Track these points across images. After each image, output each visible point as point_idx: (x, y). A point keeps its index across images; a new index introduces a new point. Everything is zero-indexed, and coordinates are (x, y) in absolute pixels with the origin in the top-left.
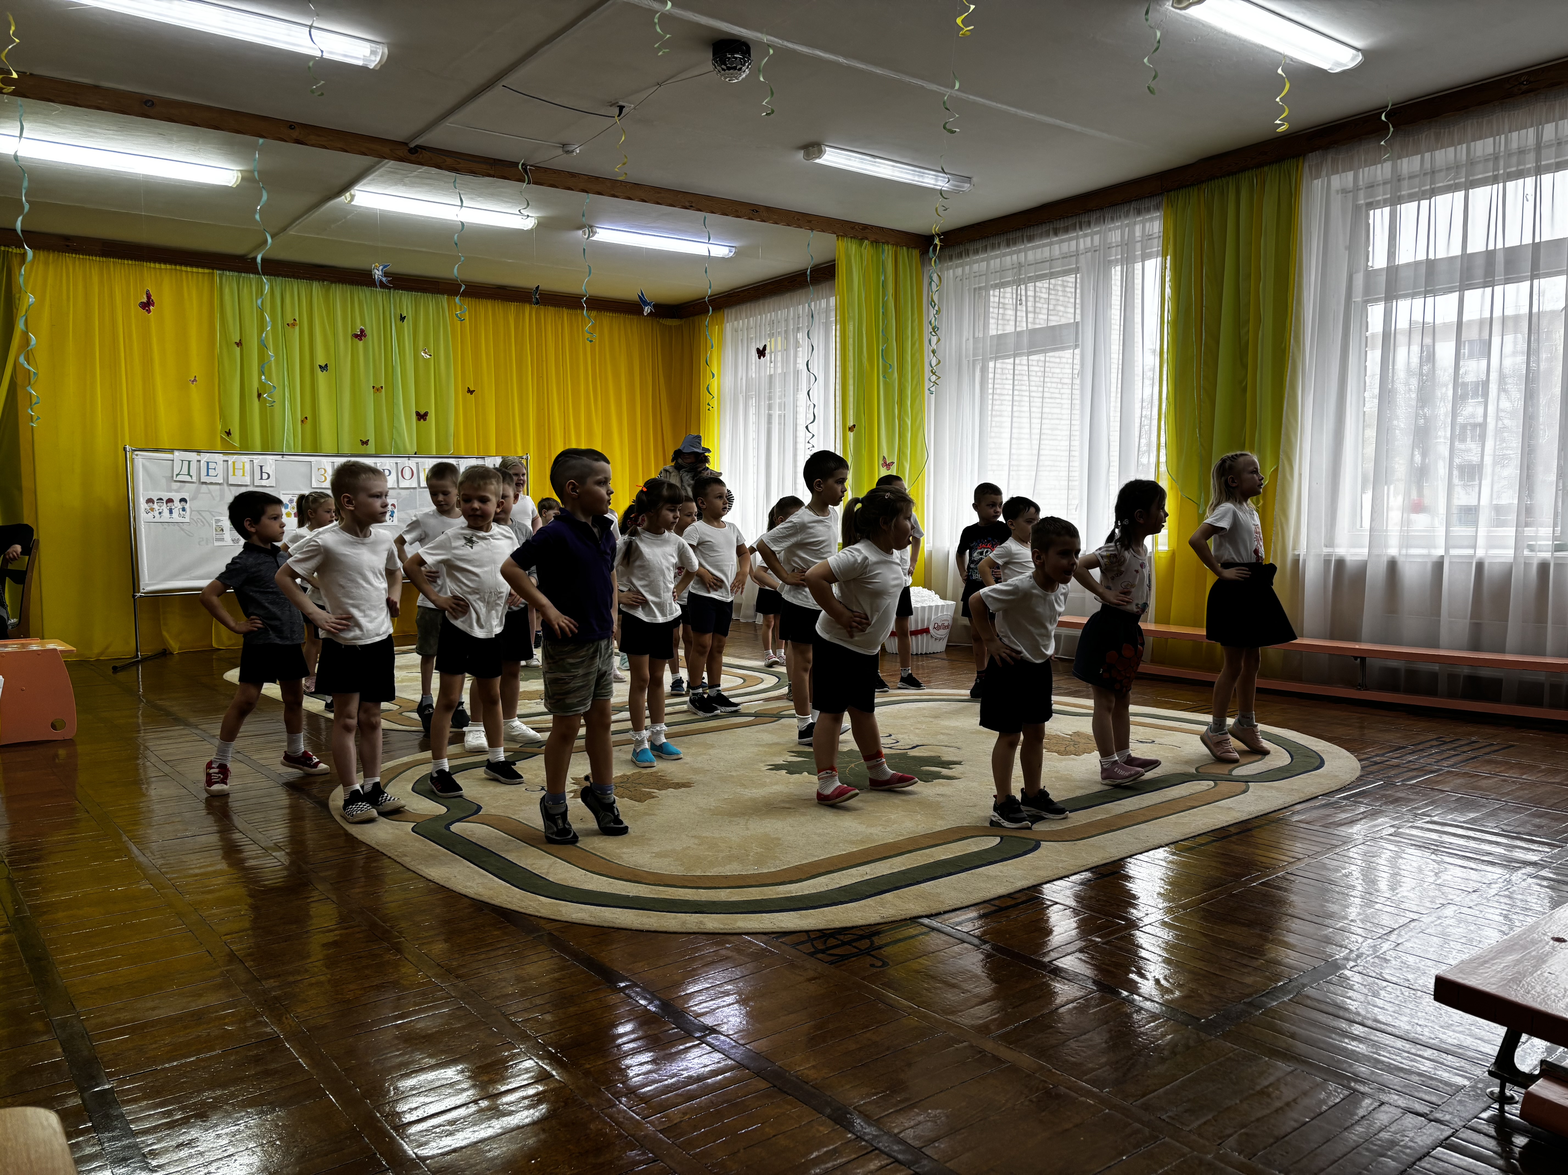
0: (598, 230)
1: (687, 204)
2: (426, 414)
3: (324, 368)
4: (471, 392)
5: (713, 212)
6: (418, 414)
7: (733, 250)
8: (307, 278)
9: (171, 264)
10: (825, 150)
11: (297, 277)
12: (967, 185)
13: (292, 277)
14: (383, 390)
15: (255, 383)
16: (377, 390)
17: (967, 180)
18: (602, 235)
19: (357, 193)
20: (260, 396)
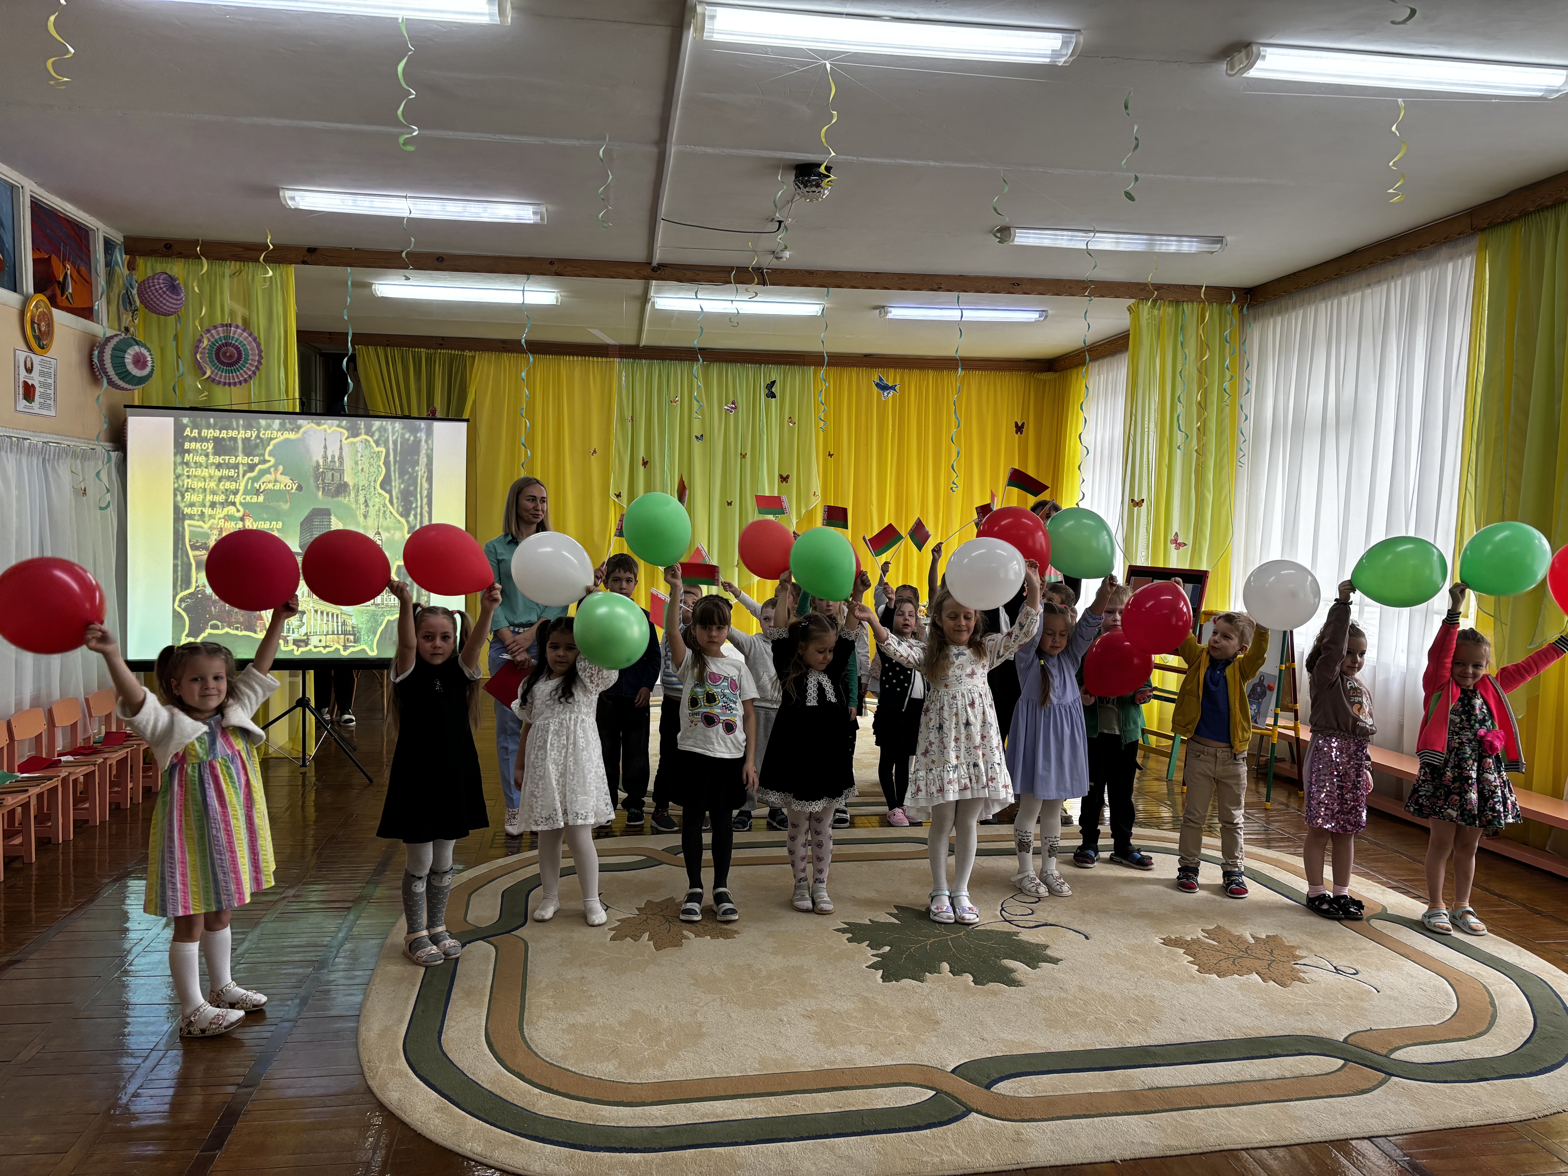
0: (890, 309)
1: (935, 286)
2: (788, 477)
3: (700, 438)
4: (830, 455)
5: (965, 291)
6: (781, 476)
7: (1044, 314)
8: (689, 360)
9: (581, 356)
10: (1015, 233)
11: (681, 360)
12: (1219, 246)
13: (676, 359)
14: (748, 456)
15: (642, 453)
16: (743, 456)
17: (1219, 240)
18: (896, 313)
19: (656, 300)
20: (645, 464)
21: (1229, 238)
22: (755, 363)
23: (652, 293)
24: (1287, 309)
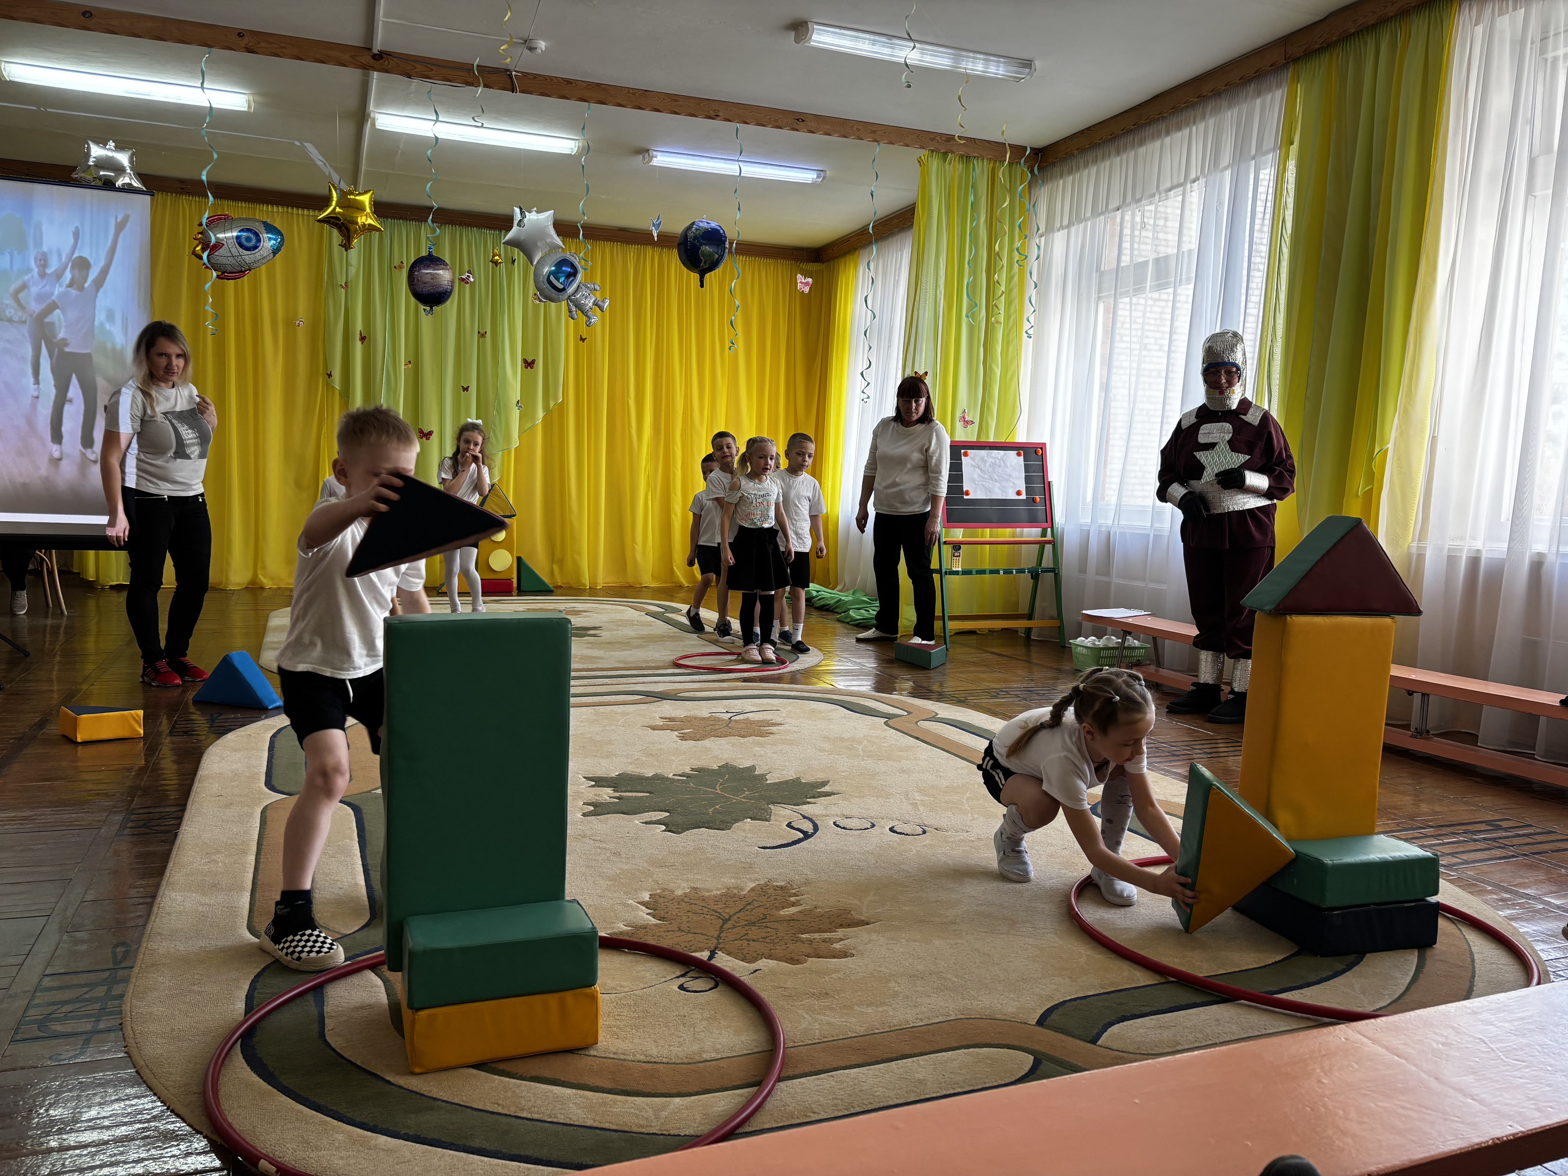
0: (655, 153)
1: (712, 113)
2: (533, 362)
3: (429, 312)
4: (583, 340)
5: (745, 123)
6: (525, 361)
7: (822, 174)
8: (416, 220)
9: (283, 205)
10: (813, 29)
11: (406, 219)
12: (1027, 70)
13: (400, 218)
14: (488, 335)
15: (359, 326)
16: (482, 335)
17: (1027, 64)
18: (662, 160)
19: (377, 116)
20: (363, 339)
21: (1038, 63)
22: (495, 229)
23: (371, 107)
24: (1078, 169)
